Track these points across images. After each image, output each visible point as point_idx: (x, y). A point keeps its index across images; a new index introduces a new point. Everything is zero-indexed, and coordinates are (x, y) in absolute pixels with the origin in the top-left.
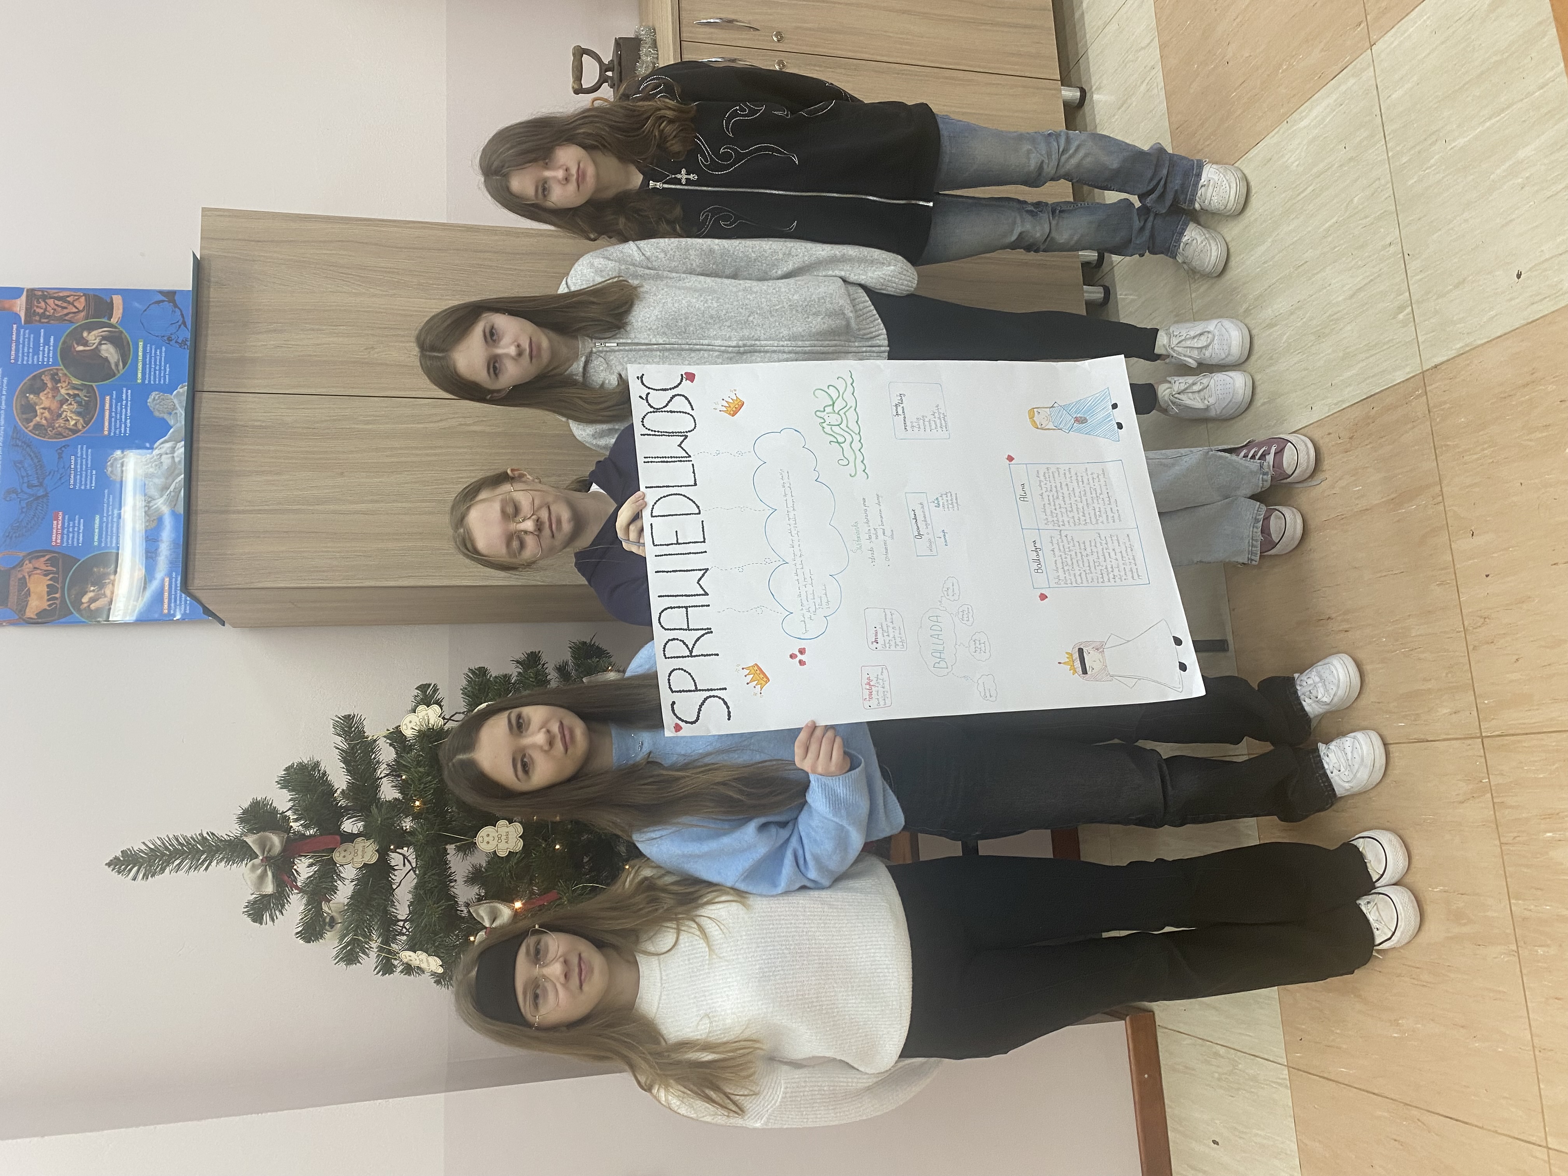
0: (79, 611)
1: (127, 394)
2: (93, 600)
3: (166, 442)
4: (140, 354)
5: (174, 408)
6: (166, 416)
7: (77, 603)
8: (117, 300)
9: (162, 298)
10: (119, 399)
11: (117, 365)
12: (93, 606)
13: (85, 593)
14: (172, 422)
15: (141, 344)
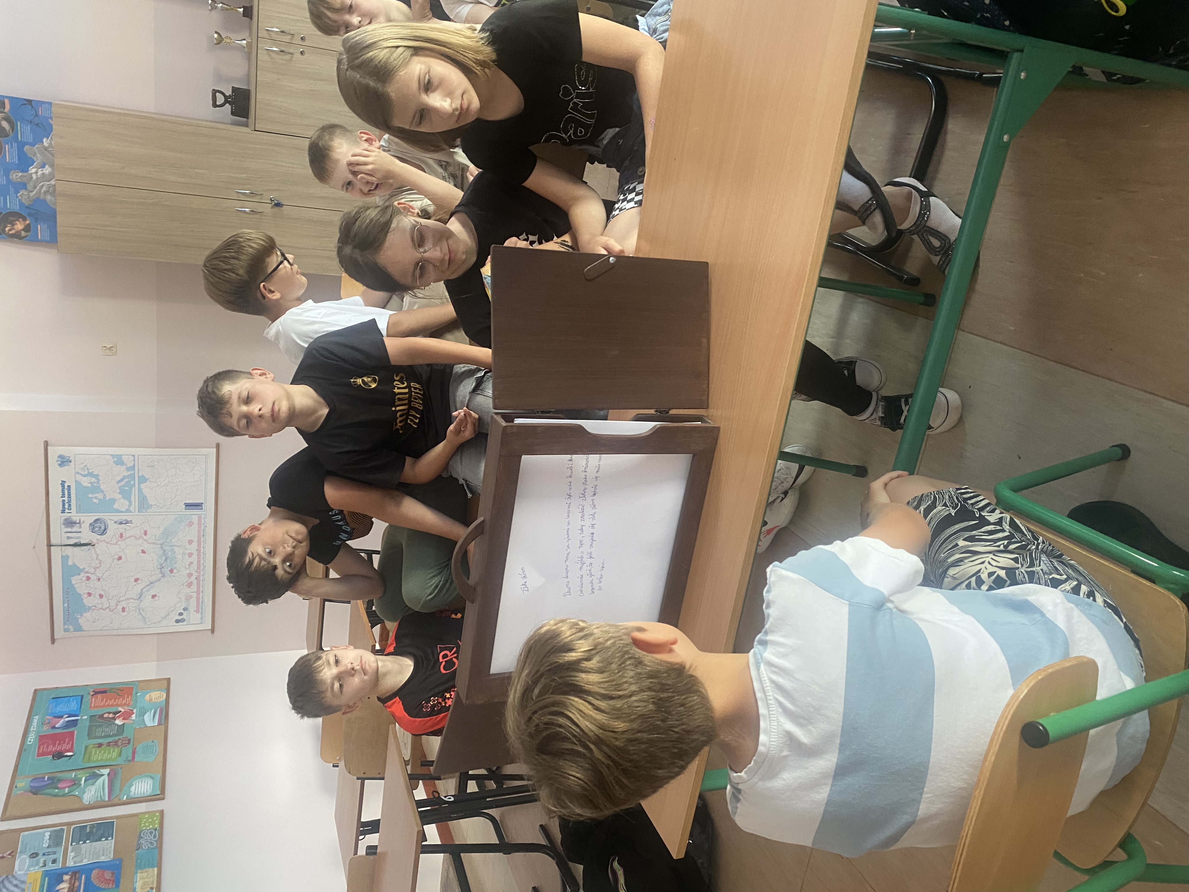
0: (5, 234)
1: (15, 145)
2: (10, 230)
3: (33, 168)
4: (19, 127)
5: (35, 154)
6: (32, 157)
7: (4, 231)
8: (7, 102)
9: (26, 102)
10: (12, 147)
11: (9, 131)
12: (11, 232)
13: (6, 227)
14: (35, 159)
15: (19, 123)
